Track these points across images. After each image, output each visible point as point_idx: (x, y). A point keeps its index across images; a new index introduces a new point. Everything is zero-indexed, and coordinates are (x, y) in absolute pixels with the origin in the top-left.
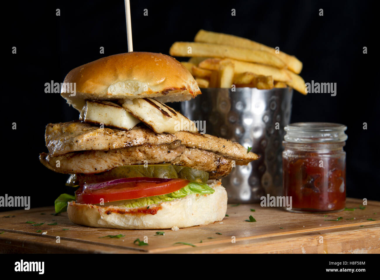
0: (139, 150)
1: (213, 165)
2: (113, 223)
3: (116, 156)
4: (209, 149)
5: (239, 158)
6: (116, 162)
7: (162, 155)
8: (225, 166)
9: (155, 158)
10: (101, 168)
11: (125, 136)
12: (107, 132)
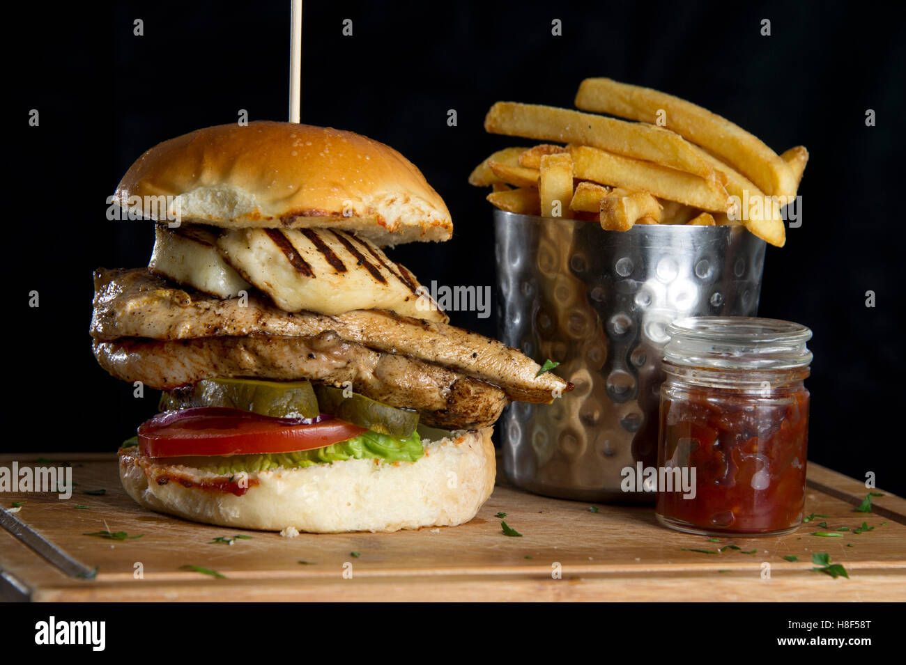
0: (245, 347)
1: (436, 396)
2: (172, 505)
3: (201, 355)
4: (430, 357)
5: (514, 386)
6: (202, 368)
7: (294, 362)
8: (465, 400)
9: (279, 368)
10: (175, 378)
11: (211, 313)
12: (176, 300)
